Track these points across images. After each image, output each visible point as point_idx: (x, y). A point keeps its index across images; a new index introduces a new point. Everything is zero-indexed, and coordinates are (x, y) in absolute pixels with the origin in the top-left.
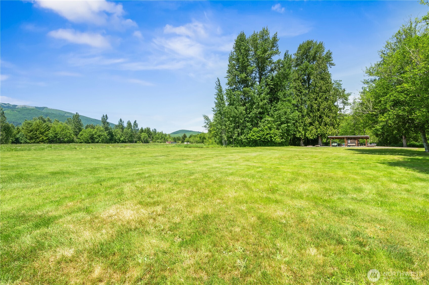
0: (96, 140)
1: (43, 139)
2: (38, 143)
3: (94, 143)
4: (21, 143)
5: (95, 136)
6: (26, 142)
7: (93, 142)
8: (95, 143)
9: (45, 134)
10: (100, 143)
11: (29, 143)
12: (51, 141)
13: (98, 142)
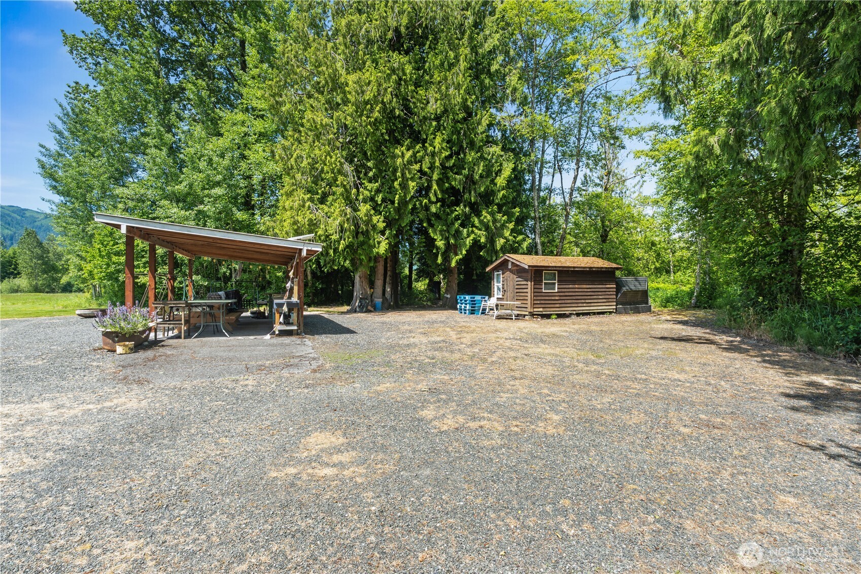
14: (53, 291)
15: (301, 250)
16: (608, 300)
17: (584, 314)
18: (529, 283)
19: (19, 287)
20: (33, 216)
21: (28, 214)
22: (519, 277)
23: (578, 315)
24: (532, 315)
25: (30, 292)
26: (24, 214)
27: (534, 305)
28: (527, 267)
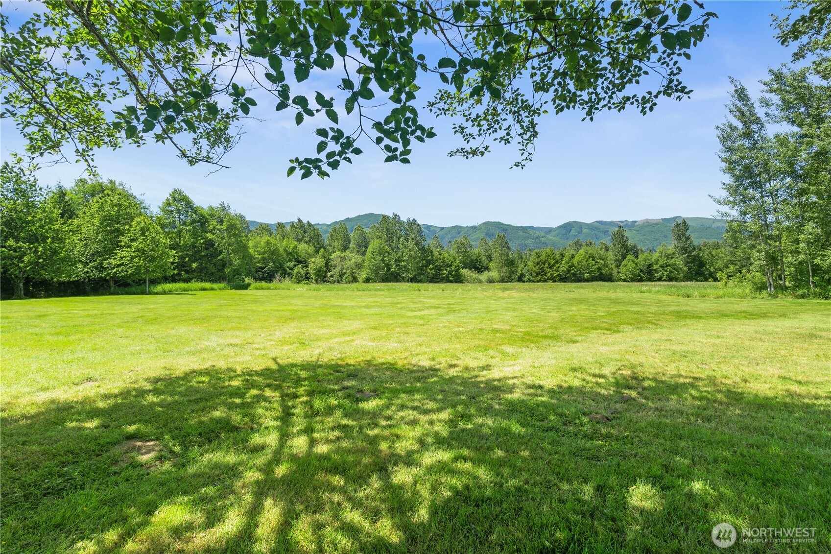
0: (656, 275)
1: (551, 275)
2: (545, 281)
3: (653, 281)
4: (524, 282)
5: (655, 267)
6: (529, 281)
7: (651, 279)
8: (656, 281)
9: (555, 268)
10: (665, 280)
11: (533, 281)
12: (563, 279)
13: (660, 279)
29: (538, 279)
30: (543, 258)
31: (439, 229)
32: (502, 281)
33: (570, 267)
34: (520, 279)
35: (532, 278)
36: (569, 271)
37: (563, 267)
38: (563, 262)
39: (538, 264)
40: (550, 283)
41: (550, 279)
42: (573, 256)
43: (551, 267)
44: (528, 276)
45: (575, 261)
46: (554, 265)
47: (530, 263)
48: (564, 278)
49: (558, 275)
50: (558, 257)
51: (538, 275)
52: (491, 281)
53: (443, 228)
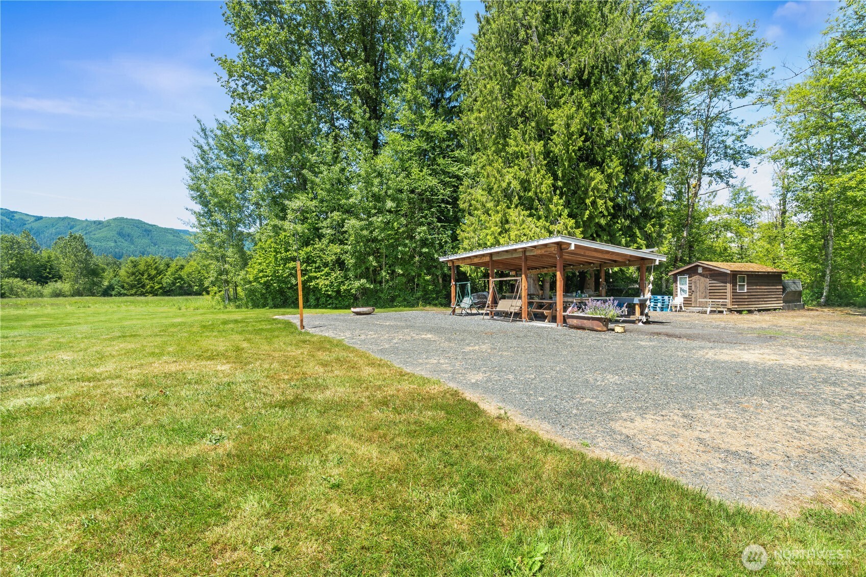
1: (151, 287)
2: (143, 294)
4: (111, 295)
6: (120, 294)
9: (156, 280)
11: (125, 295)
14: (93, 295)
15: (655, 260)
16: (778, 299)
17: (764, 310)
18: (728, 285)
19: (60, 291)
20: (22, 219)
21: (17, 217)
22: (714, 280)
23: (759, 311)
24: (730, 311)
25: (73, 296)
26: (13, 216)
27: (733, 303)
28: (729, 272)
29: (133, 292)
30: (142, 267)
31: (33, 219)
32: (78, 293)
33: (176, 279)
34: (107, 293)
35: (123, 291)
36: (174, 284)
37: (167, 280)
38: (169, 273)
39: (133, 274)
40: (150, 298)
41: (150, 293)
42: (182, 267)
43: (151, 278)
44: (117, 289)
45: (183, 273)
46: (155, 276)
47: (122, 272)
48: (168, 291)
49: (160, 288)
50: (162, 267)
51: (132, 287)
52: (57, 294)
53: (39, 218)
